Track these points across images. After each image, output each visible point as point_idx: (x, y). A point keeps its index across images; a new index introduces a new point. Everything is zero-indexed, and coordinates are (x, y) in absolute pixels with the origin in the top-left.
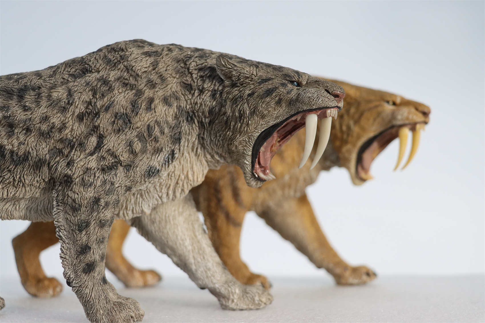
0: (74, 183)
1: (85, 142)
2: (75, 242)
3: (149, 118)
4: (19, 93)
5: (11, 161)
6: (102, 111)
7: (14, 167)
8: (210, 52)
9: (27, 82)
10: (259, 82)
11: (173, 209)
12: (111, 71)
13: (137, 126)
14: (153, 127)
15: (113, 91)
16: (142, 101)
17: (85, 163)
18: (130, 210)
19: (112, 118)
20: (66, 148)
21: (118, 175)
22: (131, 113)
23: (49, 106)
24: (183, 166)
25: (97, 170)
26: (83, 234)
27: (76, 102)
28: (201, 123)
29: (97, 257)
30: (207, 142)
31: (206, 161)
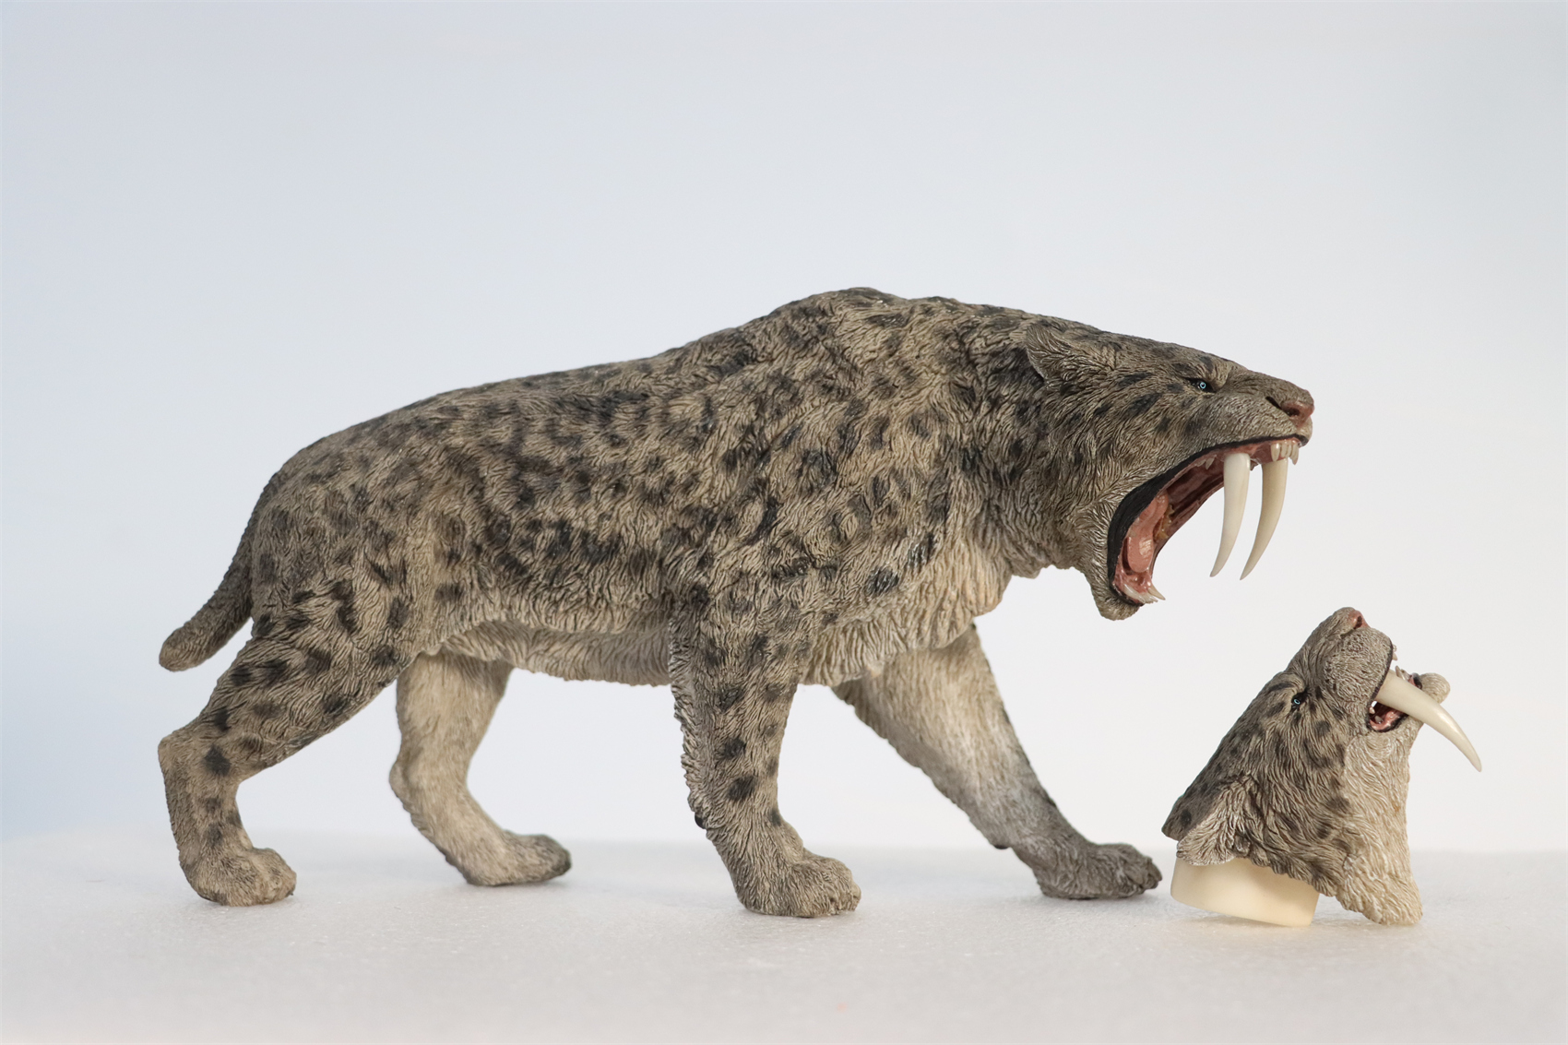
0: (712, 603)
1: (737, 514)
2: (713, 732)
3: (877, 463)
4: (604, 407)
5: (583, 554)
6: (776, 447)
7: (588, 567)
8: (1017, 315)
9: (619, 385)
10: (1121, 382)
12: (797, 359)
13: (849, 481)
14: (886, 484)
15: (801, 402)
16: (863, 425)
17: (737, 561)
18: (835, 665)
19: (797, 462)
20: (698, 528)
21: (807, 587)
22: (837, 452)
23: (664, 437)
24: (953, 569)
25: (763, 576)
26: (730, 714)
27: (721, 426)
28: (994, 474)
29: (760, 767)
30: (1007, 517)
31: (1006, 560)
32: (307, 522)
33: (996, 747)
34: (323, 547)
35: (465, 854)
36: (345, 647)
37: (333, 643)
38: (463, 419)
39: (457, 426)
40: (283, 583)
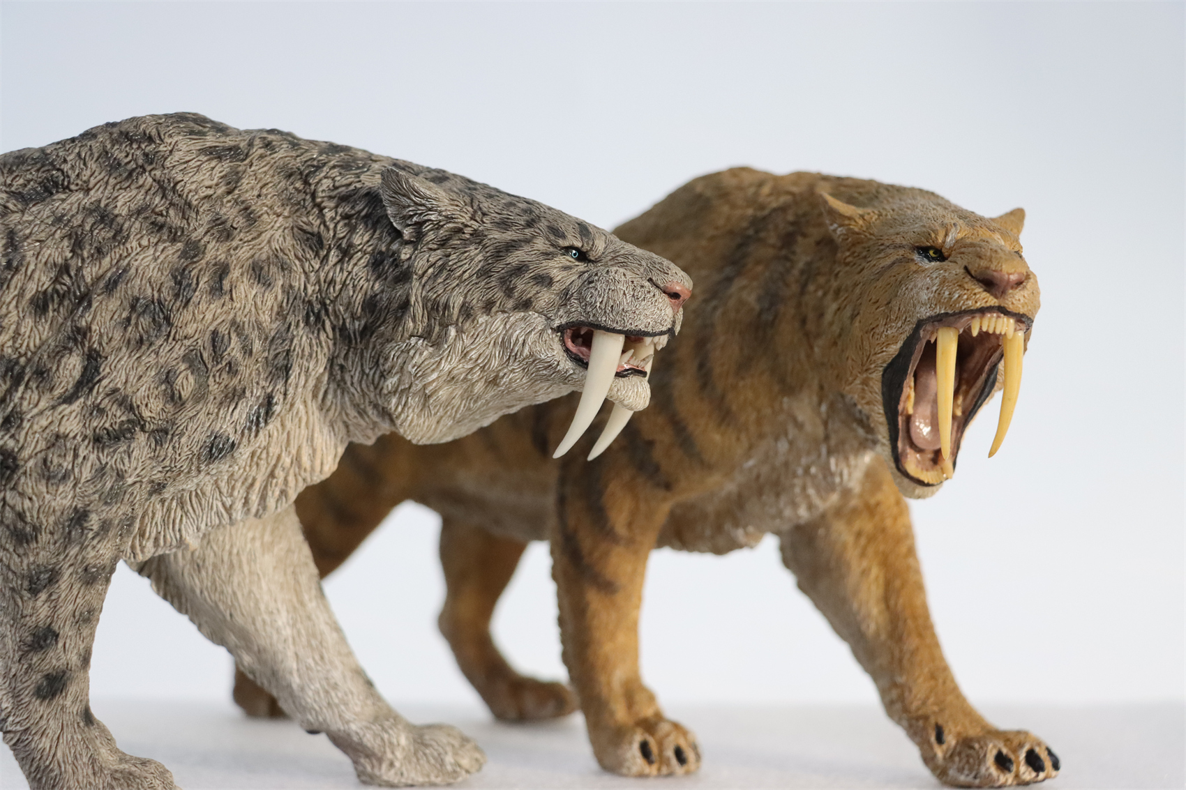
0: (21, 471)
1: (51, 368)
2: (18, 619)
3: (216, 315)
6: (99, 291)
8: (365, 156)
11: (250, 535)
12: (118, 190)
13: (185, 334)
14: (226, 337)
15: (126, 241)
16: (200, 270)
17: (52, 422)
18: (149, 538)
19: (124, 310)
21: (134, 453)
22: (171, 300)
24: (289, 433)
25: (83, 440)
26: (40, 599)
27: (29, 264)
28: (341, 330)
29: (73, 658)
30: (352, 377)
31: (344, 422)
33: (314, 625)
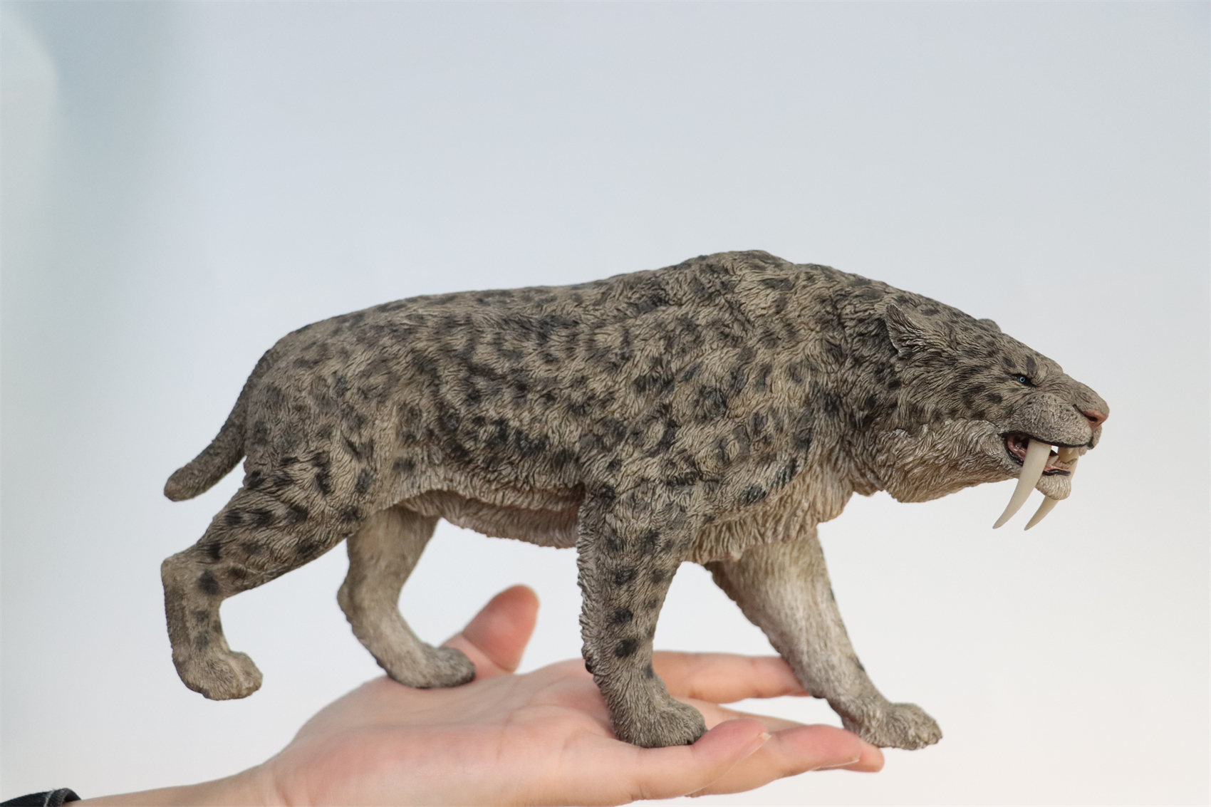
0: (617, 501)
1: (643, 430)
2: (607, 601)
3: (759, 402)
4: (542, 328)
5: (516, 448)
6: (680, 380)
7: (519, 458)
8: (881, 288)
9: (554, 311)
11: (782, 551)
12: (701, 306)
13: (736, 414)
14: (764, 420)
15: (702, 345)
16: (751, 369)
17: (640, 469)
18: (705, 550)
19: (695, 394)
20: (610, 436)
21: (693, 495)
22: (728, 390)
23: (589, 359)
24: (808, 486)
25: (660, 483)
26: (623, 589)
27: (636, 356)
28: (850, 416)
29: (642, 631)
30: (856, 450)
31: (850, 481)
32: (296, 399)
33: (823, 621)
34: (308, 422)
35: (393, 661)
36: (320, 504)
37: (310, 500)
38: (427, 327)
39: (424, 333)
40: (274, 448)
